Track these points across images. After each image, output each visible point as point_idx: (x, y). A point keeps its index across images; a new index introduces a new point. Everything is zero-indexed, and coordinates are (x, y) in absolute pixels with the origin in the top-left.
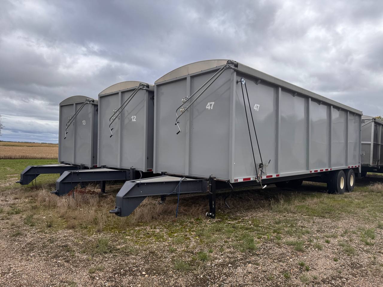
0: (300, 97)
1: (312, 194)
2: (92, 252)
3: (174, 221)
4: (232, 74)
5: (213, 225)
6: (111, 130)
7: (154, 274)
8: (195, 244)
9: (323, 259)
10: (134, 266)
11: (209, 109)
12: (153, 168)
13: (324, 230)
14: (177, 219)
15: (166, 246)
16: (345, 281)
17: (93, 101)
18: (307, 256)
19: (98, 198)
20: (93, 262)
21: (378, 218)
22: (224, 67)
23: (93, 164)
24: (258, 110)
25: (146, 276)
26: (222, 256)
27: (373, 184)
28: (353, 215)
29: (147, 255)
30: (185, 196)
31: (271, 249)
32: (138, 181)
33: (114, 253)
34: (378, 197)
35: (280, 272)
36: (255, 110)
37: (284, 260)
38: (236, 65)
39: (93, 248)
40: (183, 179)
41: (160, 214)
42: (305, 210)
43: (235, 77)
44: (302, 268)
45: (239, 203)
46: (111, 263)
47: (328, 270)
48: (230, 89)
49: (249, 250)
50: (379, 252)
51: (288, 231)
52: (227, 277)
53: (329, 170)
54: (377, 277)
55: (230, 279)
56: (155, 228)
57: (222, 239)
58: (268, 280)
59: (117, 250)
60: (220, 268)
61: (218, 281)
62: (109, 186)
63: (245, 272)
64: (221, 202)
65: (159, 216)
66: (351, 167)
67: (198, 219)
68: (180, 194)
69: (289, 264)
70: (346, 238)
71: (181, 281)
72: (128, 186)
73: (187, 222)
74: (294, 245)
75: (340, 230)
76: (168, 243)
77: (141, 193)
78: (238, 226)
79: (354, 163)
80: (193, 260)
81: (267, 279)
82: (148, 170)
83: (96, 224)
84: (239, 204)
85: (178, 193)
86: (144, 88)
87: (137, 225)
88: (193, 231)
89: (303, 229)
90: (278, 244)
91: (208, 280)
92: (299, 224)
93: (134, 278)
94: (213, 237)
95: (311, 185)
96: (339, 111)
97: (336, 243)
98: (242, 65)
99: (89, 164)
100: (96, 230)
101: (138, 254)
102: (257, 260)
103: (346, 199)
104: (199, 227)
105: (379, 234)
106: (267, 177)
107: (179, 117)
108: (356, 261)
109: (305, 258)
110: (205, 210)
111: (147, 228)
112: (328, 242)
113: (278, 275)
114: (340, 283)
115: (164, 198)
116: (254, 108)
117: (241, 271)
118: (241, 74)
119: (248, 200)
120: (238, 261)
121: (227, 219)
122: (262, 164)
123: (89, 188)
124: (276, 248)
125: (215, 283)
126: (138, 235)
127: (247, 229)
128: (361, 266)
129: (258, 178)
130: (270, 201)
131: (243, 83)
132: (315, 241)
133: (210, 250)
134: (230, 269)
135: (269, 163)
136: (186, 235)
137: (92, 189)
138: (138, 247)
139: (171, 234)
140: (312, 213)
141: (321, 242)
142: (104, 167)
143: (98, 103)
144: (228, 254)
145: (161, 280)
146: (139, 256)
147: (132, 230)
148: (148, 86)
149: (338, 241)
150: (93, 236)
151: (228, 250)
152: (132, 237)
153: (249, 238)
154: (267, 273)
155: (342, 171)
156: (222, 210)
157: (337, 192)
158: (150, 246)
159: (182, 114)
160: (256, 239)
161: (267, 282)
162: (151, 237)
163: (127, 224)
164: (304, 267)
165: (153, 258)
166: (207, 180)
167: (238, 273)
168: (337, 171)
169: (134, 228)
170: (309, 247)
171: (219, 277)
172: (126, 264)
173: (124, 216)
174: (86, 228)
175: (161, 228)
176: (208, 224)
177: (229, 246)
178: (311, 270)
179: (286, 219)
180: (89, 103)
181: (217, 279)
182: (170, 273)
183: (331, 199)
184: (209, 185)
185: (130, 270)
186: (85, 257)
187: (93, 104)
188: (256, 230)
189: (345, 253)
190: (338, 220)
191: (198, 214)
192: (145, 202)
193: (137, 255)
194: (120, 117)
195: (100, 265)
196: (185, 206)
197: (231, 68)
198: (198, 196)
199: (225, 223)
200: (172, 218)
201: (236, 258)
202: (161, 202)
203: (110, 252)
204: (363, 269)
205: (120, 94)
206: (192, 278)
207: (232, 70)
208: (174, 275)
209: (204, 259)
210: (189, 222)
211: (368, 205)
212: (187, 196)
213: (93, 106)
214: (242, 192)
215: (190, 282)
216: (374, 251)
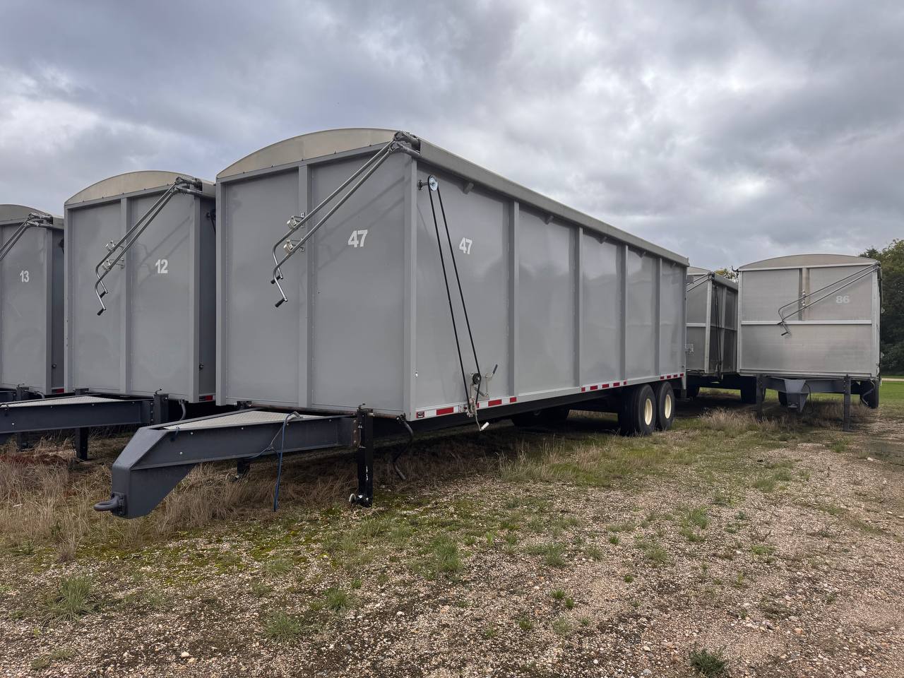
0: (559, 224)
1: (588, 439)
2: (44, 614)
3: (268, 522)
4: (407, 165)
5: (365, 523)
6: (101, 296)
7: (213, 654)
8: (320, 571)
9: (604, 581)
10: (160, 641)
11: (356, 246)
12: (214, 391)
13: (608, 516)
14: (276, 514)
15: (246, 583)
16: (644, 623)
17: (51, 220)
18: (571, 575)
19: (66, 475)
20: (46, 639)
21: (715, 483)
22: (387, 148)
23: (52, 387)
24: (469, 253)
25: (192, 660)
26: (383, 594)
27: (710, 412)
28: (667, 479)
29: (195, 609)
30: (301, 458)
31: (494, 566)
32: (172, 427)
33: (107, 610)
34: (719, 439)
35: (512, 618)
36: (463, 251)
37: (522, 589)
38: (417, 145)
39: (46, 604)
40: (293, 416)
41: (235, 505)
42: (570, 474)
43: (415, 175)
44: (559, 605)
45: (430, 466)
46: (96, 638)
47: (612, 602)
48: (403, 200)
49: (444, 574)
50: (714, 555)
51: (533, 524)
52: (393, 642)
53: (622, 384)
54: (707, 607)
55: (399, 645)
56: (219, 541)
57: (384, 553)
58: (485, 638)
59: (114, 603)
60: (377, 623)
61: (370, 654)
62: (100, 441)
63: (435, 625)
64: (389, 467)
65: (232, 511)
66: (666, 378)
67: (329, 511)
68: (285, 454)
69: (532, 598)
70: (651, 531)
71: (281, 664)
72: (144, 439)
73: (302, 521)
74: (544, 553)
75: (641, 513)
76: (251, 574)
77: (180, 455)
78: (425, 519)
79: (672, 368)
80: (314, 610)
81: (483, 636)
82: (201, 398)
83: (58, 541)
84: (429, 469)
85: (278, 451)
86: (189, 190)
87: (173, 537)
88: (315, 542)
89: (566, 516)
90: (511, 554)
91: (347, 653)
92: (558, 504)
93: (157, 669)
94: (364, 551)
95: (586, 417)
96: (641, 256)
97: (632, 543)
98: (429, 146)
99: (41, 386)
100: (58, 557)
101: (171, 608)
102: (462, 595)
103: (655, 447)
104: (331, 531)
105: (716, 516)
106: (490, 403)
107: (281, 263)
108: (668, 578)
109: (566, 580)
110: (347, 489)
111: (197, 542)
112: (614, 541)
113: (507, 623)
114: (634, 628)
115: (246, 465)
116: (461, 248)
117: (426, 624)
118: (427, 167)
119: (450, 459)
120: (419, 600)
121: (398, 506)
122: (479, 375)
123: (41, 449)
124: (504, 564)
125: (363, 658)
126: (173, 562)
127: (443, 525)
128: (678, 588)
129: (469, 408)
130: (497, 458)
131: (434, 188)
132: (588, 541)
133: (354, 582)
134: (399, 622)
135: (494, 372)
136: (299, 552)
137: (50, 451)
138: (171, 590)
139: (260, 553)
140: (585, 479)
141: (601, 542)
142: (83, 392)
143: (63, 225)
144: (397, 588)
145: (229, 666)
146: (173, 612)
147: (158, 548)
148: (199, 185)
149: (635, 537)
150: (49, 573)
151: (398, 578)
152: (158, 566)
153: (446, 545)
154: (484, 622)
155: (648, 386)
156: (389, 485)
157: (639, 431)
158: (204, 586)
159: (287, 257)
160: (461, 547)
161: (481, 644)
162: (207, 564)
163: (146, 535)
164: (564, 601)
165: (212, 614)
166: (352, 416)
167: (417, 630)
168: (637, 387)
169: (164, 544)
170: (576, 555)
171: (373, 645)
172: (138, 637)
173: (137, 516)
174: (30, 553)
175: (233, 541)
176: (355, 520)
177: (401, 568)
178: (577, 607)
179: (529, 496)
180: (37, 224)
181: (368, 648)
182: (254, 646)
183: (626, 447)
184: (356, 428)
185: (149, 650)
186: (23, 629)
187: (49, 228)
188: (463, 526)
189: (647, 563)
190: (638, 492)
191: (331, 498)
192: (193, 476)
193: (168, 611)
194: (125, 262)
195: (64, 648)
196: (299, 482)
197: (405, 151)
198: (334, 457)
199: (394, 516)
200: (264, 514)
201: (416, 594)
202: (237, 477)
203: (96, 609)
204: (682, 593)
205: (124, 202)
206: (309, 653)
207: (407, 157)
208: (263, 652)
209: (339, 604)
210: (308, 521)
211: (698, 456)
212: (307, 459)
213: (50, 234)
214: (437, 441)
215: (303, 662)
216: (705, 554)
